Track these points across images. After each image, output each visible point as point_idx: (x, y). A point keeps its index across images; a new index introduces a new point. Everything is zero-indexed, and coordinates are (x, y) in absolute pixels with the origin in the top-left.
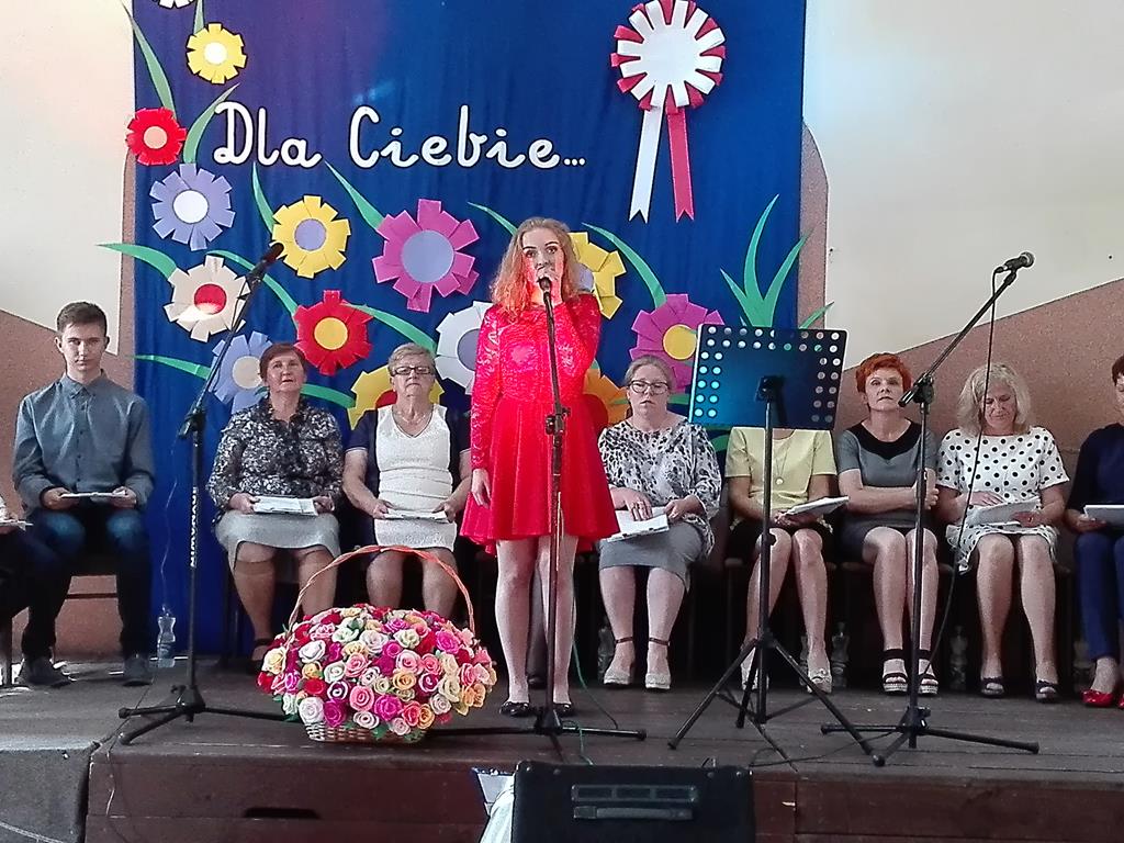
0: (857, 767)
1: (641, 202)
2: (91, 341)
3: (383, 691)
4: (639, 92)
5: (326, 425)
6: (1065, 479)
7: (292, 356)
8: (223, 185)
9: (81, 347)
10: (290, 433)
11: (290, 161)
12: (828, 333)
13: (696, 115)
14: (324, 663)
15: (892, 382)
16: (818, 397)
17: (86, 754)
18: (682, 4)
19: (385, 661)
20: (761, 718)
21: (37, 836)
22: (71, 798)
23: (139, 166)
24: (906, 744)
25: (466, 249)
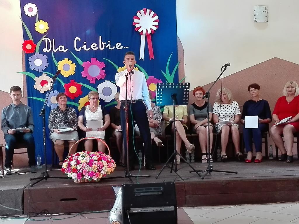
0: (198, 180)
1: (142, 56)
2: (18, 95)
3: (90, 170)
4: (140, 31)
5: (73, 111)
6: (240, 113)
8: (45, 57)
9: (16, 96)
10: (65, 113)
11: (60, 51)
12: (186, 83)
13: (152, 36)
14: (76, 165)
15: (200, 94)
16: (184, 98)
17: (23, 189)
18: (148, 11)
19: (90, 164)
20: (176, 170)
21: (13, 209)
22: (20, 199)
23: (25, 54)
24: (208, 174)
25: (103, 69)
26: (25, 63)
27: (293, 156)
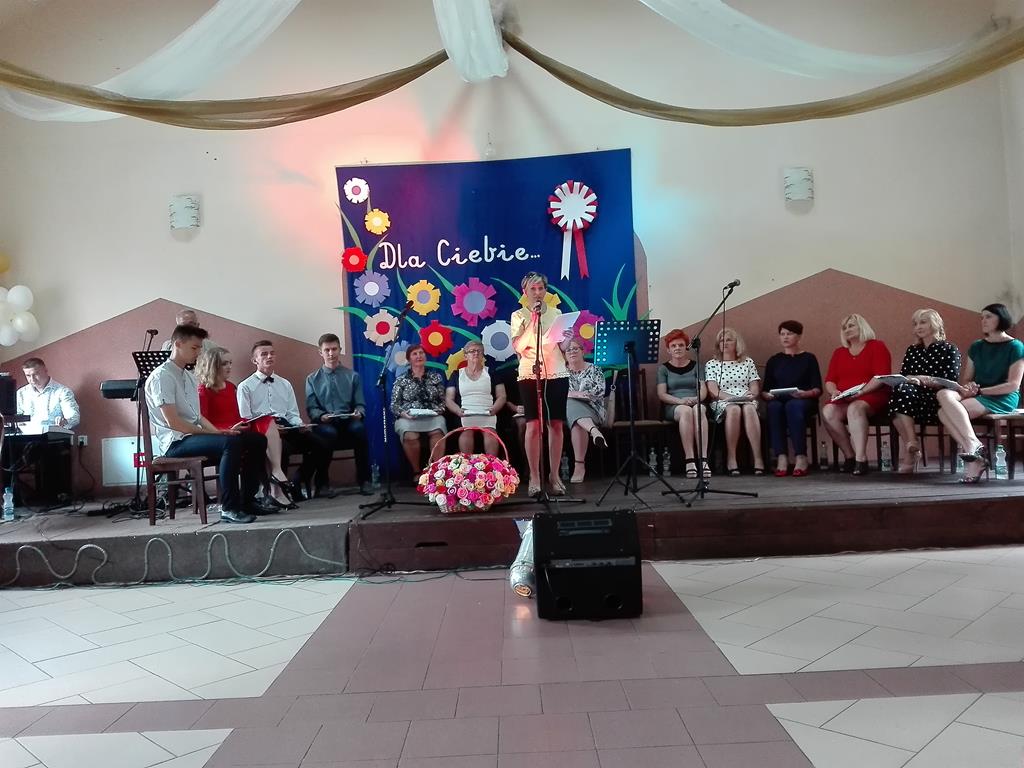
0: (679, 508)
1: (565, 272)
2: (334, 349)
3: (471, 489)
4: (561, 223)
5: (436, 379)
6: (758, 378)
7: (421, 350)
8: (385, 278)
9: (330, 352)
10: (422, 383)
11: (412, 265)
12: (652, 321)
13: (585, 233)
14: (445, 479)
15: (680, 345)
16: (650, 349)
17: (347, 525)
18: (577, 184)
19: (471, 477)
20: (635, 490)
21: (329, 562)
22: (342, 544)
23: (348, 273)
24: (700, 497)
25: (491, 298)
26: (347, 291)
27: (867, 462)
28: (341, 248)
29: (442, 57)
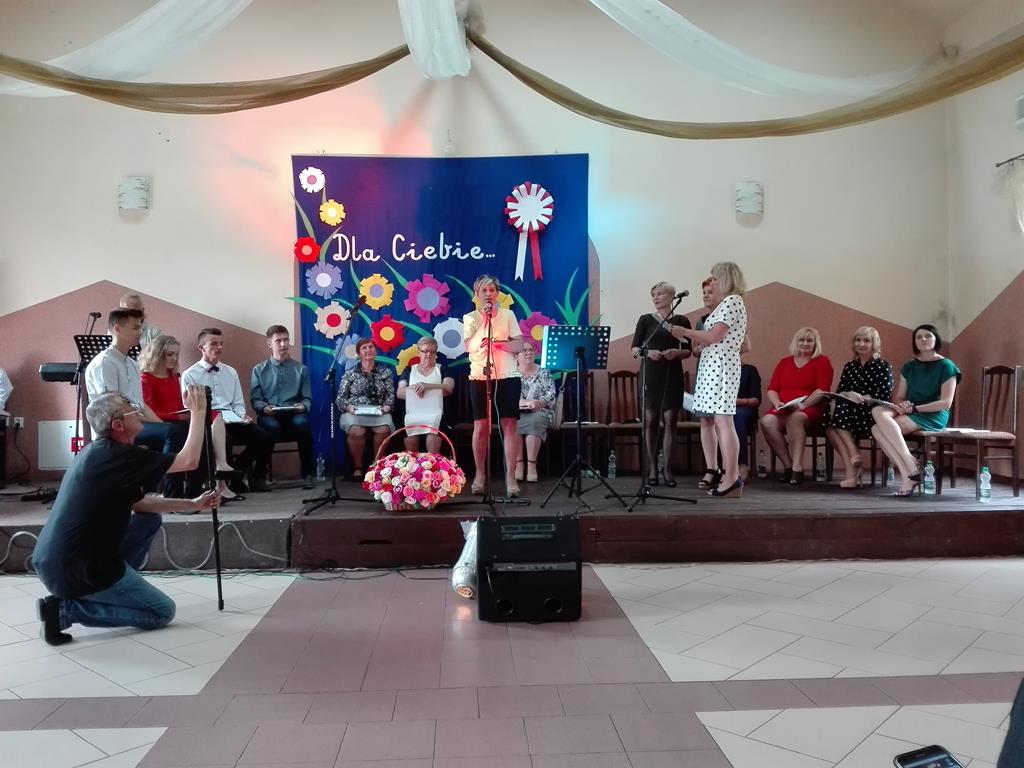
0: (623, 513)
1: (520, 272)
3: (417, 488)
4: (517, 224)
7: (370, 344)
8: (338, 270)
9: (282, 343)
10: (371, 377)
11: (366, 259)
12: (603, 328)
13: (540, 235)
14: (392, 477)
16: (599, 355)
17: (289, 520)
18: (534, 186)
19: (418, 475)
20: (579, 493)
21: (270, 556)
22: (284, 539)
23: (300, 262)
24: (641, 502)
25: (444, 296)
26: (298, 281)
27: (803, 471)
28: (294, 238)
29: (404, 52)
